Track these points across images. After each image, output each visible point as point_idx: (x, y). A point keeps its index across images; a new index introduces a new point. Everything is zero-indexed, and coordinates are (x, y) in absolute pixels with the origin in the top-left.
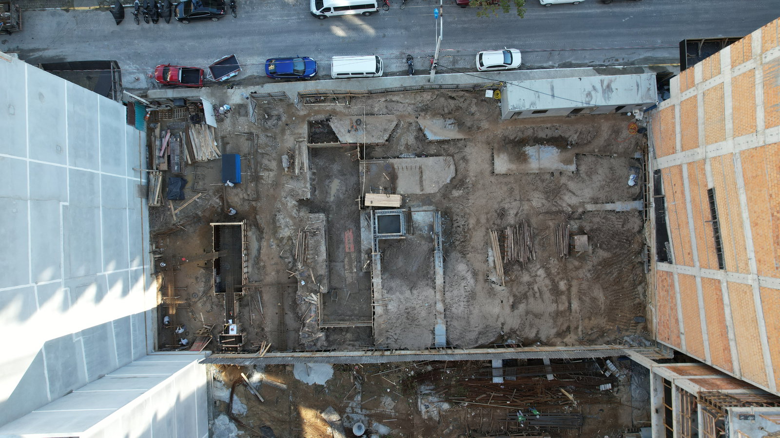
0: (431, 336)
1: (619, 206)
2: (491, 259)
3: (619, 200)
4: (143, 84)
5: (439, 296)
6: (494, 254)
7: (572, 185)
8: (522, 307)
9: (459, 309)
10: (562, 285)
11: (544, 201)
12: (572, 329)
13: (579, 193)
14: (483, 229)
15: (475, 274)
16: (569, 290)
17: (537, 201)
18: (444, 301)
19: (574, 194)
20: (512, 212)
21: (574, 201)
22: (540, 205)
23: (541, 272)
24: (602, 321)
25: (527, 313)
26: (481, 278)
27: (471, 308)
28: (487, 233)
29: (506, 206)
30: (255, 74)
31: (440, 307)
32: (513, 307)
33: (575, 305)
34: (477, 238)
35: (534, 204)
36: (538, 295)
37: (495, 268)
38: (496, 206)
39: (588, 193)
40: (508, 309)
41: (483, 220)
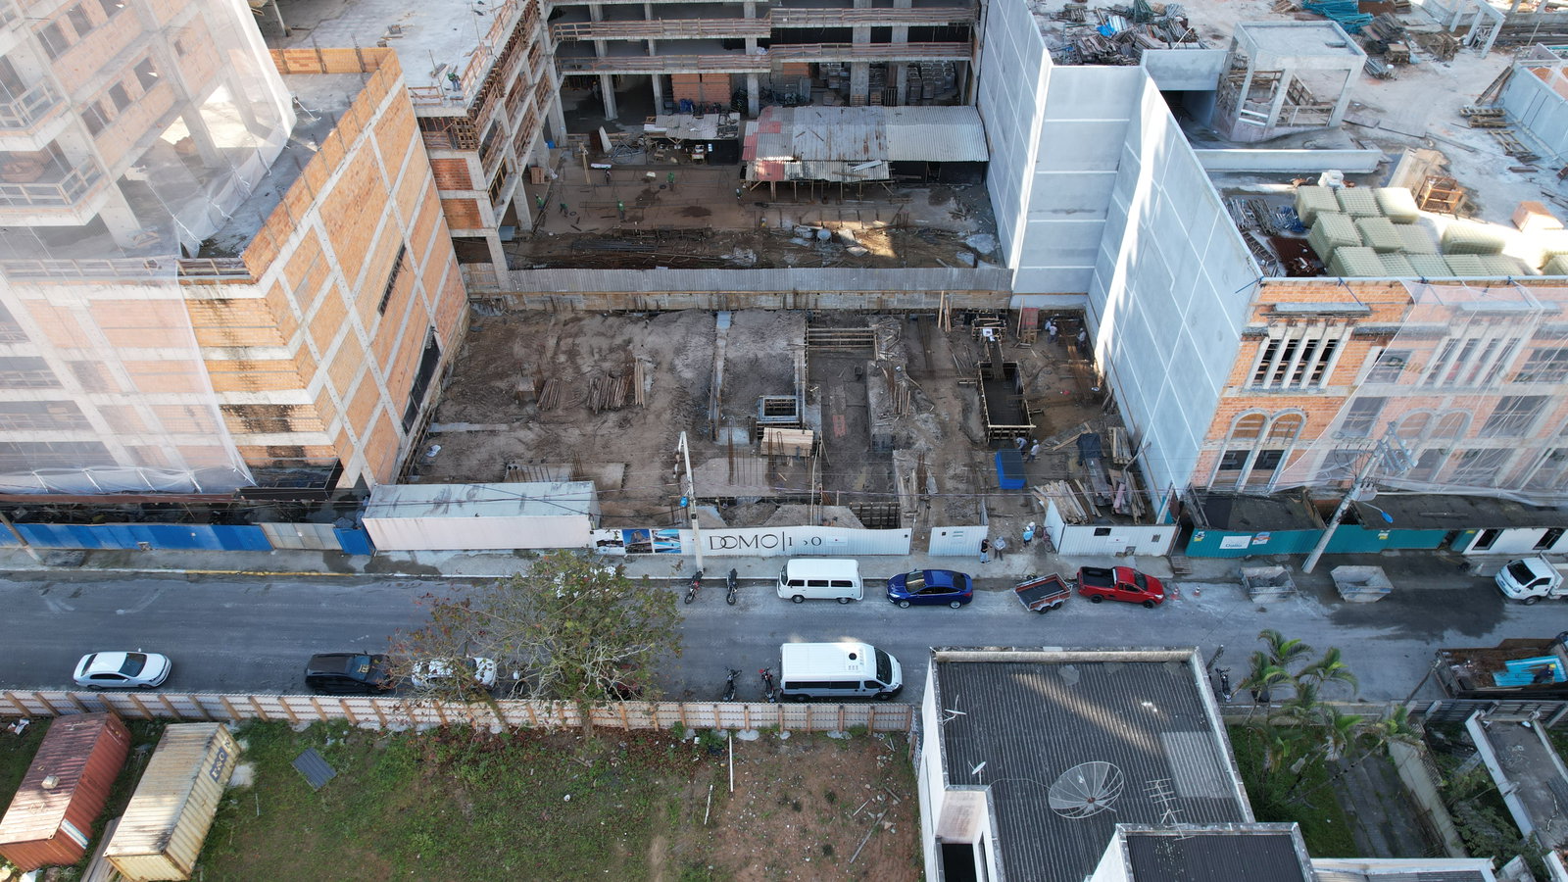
0: (736, 320)
1: (464, 427)
2: (649, 381)
3: (461, 433)
4: (1183, 587)
5: (722, 352)
6: (643, 385)
7: (520, 449)
8: (618, 341)
9: (697, 340)
10: (562, 358)
11: (563, 434)
12: (561, 325)
13: (512, 441)
14: (653, 408)
15: (672, 369)
16: (555, 354)
17: (572, 435)
18: (716, 347)
19: (520, 441)
20: (610, 424)
21: (523, 434)
22: (570, 430)
23: (586, 369)
24: (523, 329)
25: (613, 337)
26: (665, 366)
27: (681, 341)
28: (649, 405)
29: (616, 430)
30: (992, 593)
31: (721, 343)
32: (629, 341)
33: (552, 342)
34: (662, 401)
35: (577, 432)
36: (596, 350)
37: (645, 374)
38: (631, 431)
39: (500, 442)
40: (637, 339)
41: (651, 418)
